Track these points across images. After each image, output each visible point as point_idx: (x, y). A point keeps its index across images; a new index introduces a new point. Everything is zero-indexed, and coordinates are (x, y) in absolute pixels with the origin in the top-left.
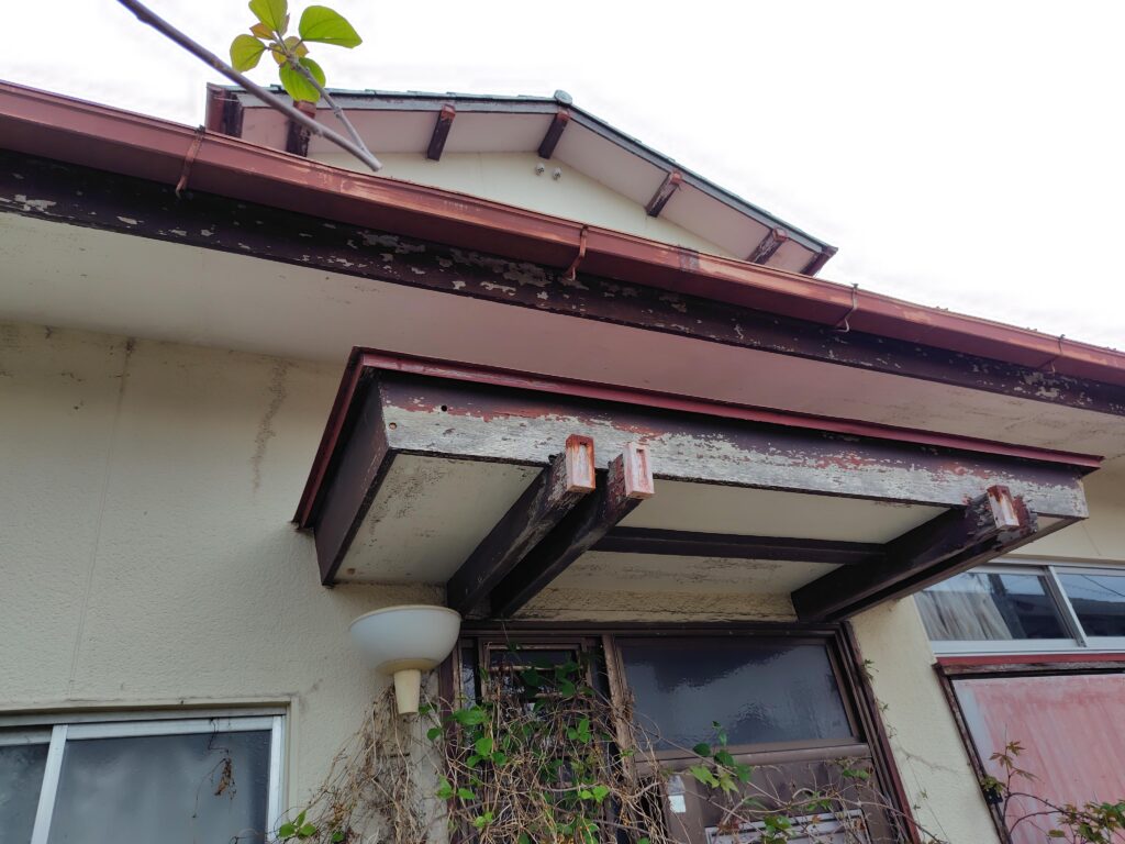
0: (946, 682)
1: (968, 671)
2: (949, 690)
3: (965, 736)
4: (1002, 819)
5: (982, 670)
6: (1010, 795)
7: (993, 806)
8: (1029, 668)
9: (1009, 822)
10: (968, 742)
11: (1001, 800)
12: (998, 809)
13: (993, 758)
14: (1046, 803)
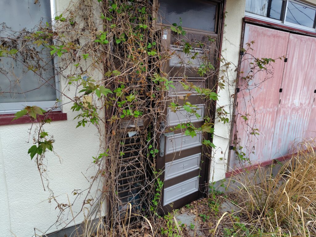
0: (244, 23)
1: (251, 22)
2: (244, 25)
3: (242, 38)
4: (241, 59)
5: (255, 23)
6: (246, 53)
7: (241, 55)
8: (266, 25)
9: (242, 59)
10: (242, 40)
11: (243, 54)
12: (241, 56)
13: (246, 44)
14: (253, 57)
